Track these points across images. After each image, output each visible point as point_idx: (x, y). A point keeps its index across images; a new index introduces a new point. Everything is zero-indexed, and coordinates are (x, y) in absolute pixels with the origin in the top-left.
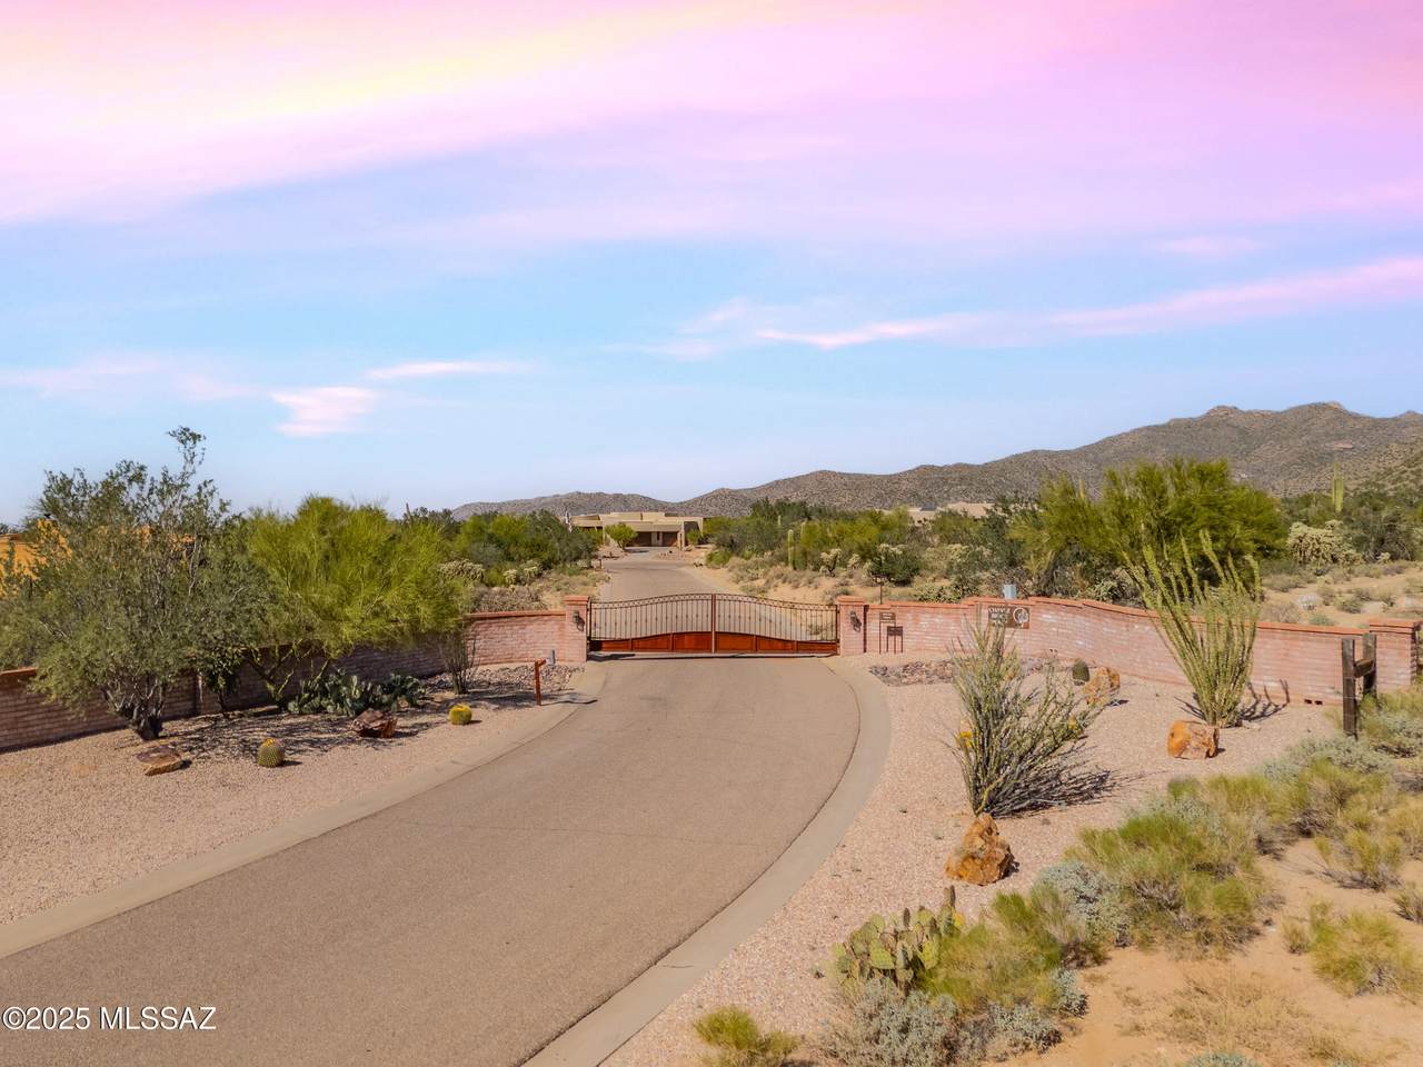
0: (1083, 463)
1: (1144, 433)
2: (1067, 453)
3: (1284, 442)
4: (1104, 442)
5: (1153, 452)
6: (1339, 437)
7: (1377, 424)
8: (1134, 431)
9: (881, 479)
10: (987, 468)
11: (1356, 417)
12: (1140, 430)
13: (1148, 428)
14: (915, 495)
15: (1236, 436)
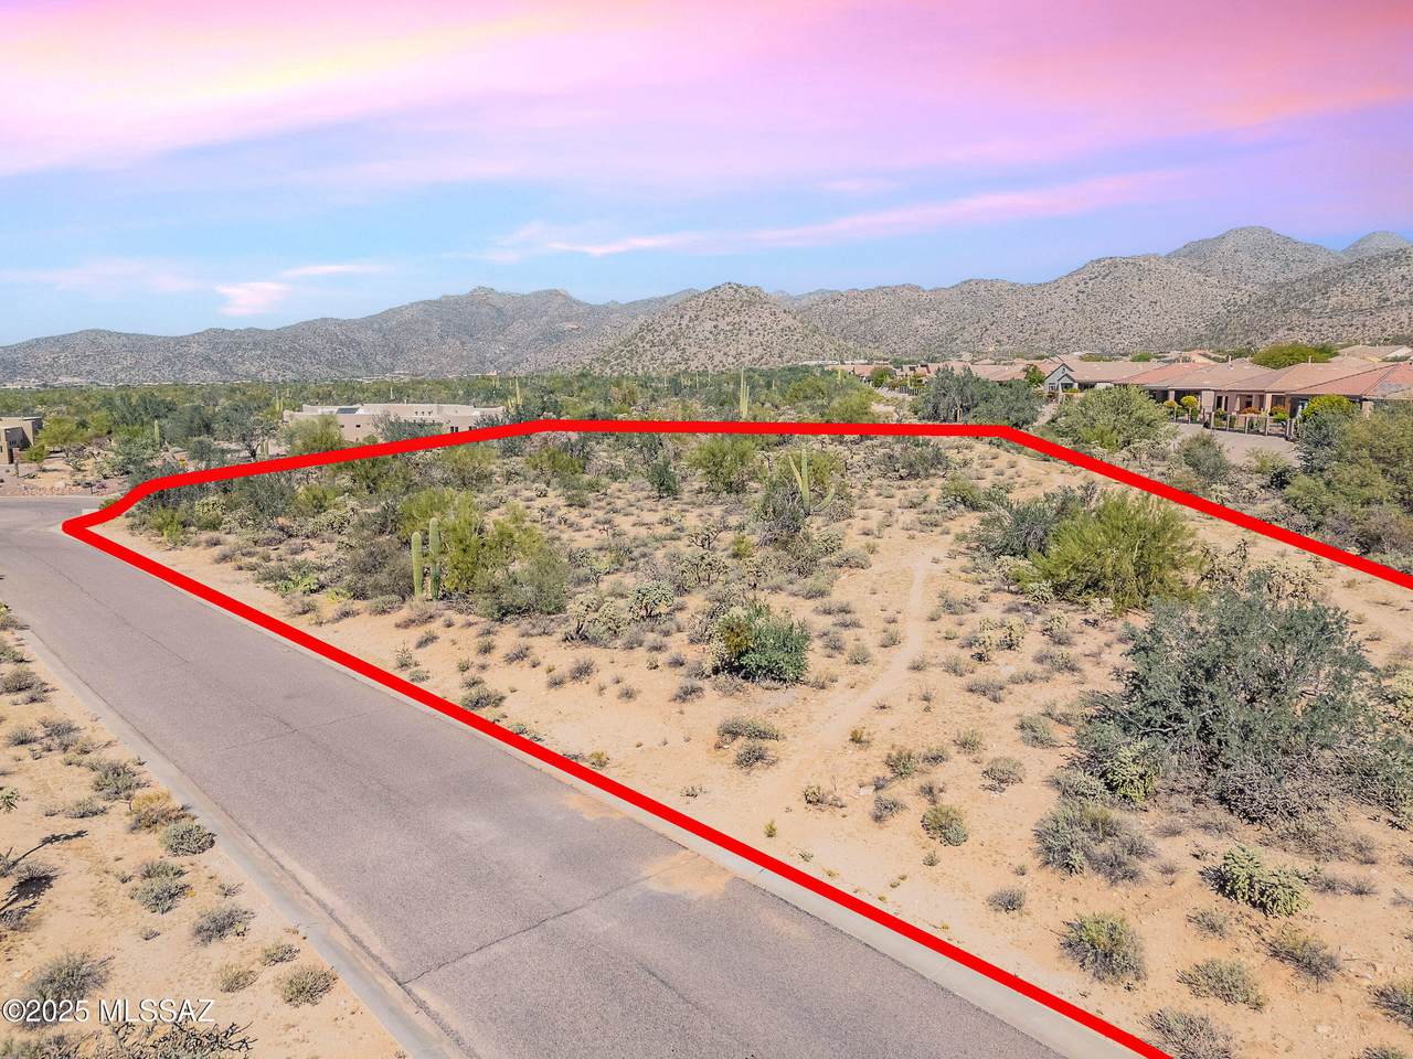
0: (370, 332)
1: (421, 306)
2: (354, 322)
3: (531, 321)
4: (386, 312)
5: (429, 324)
6: (568, 319)
7: (593, 309)
8: (412, 305)
9: (166, 341)
10: (279, 334)
11: (578, 303)
12: (417, 304)
13: (424, 302)
14: (207, 359)
15: (494, 314)
